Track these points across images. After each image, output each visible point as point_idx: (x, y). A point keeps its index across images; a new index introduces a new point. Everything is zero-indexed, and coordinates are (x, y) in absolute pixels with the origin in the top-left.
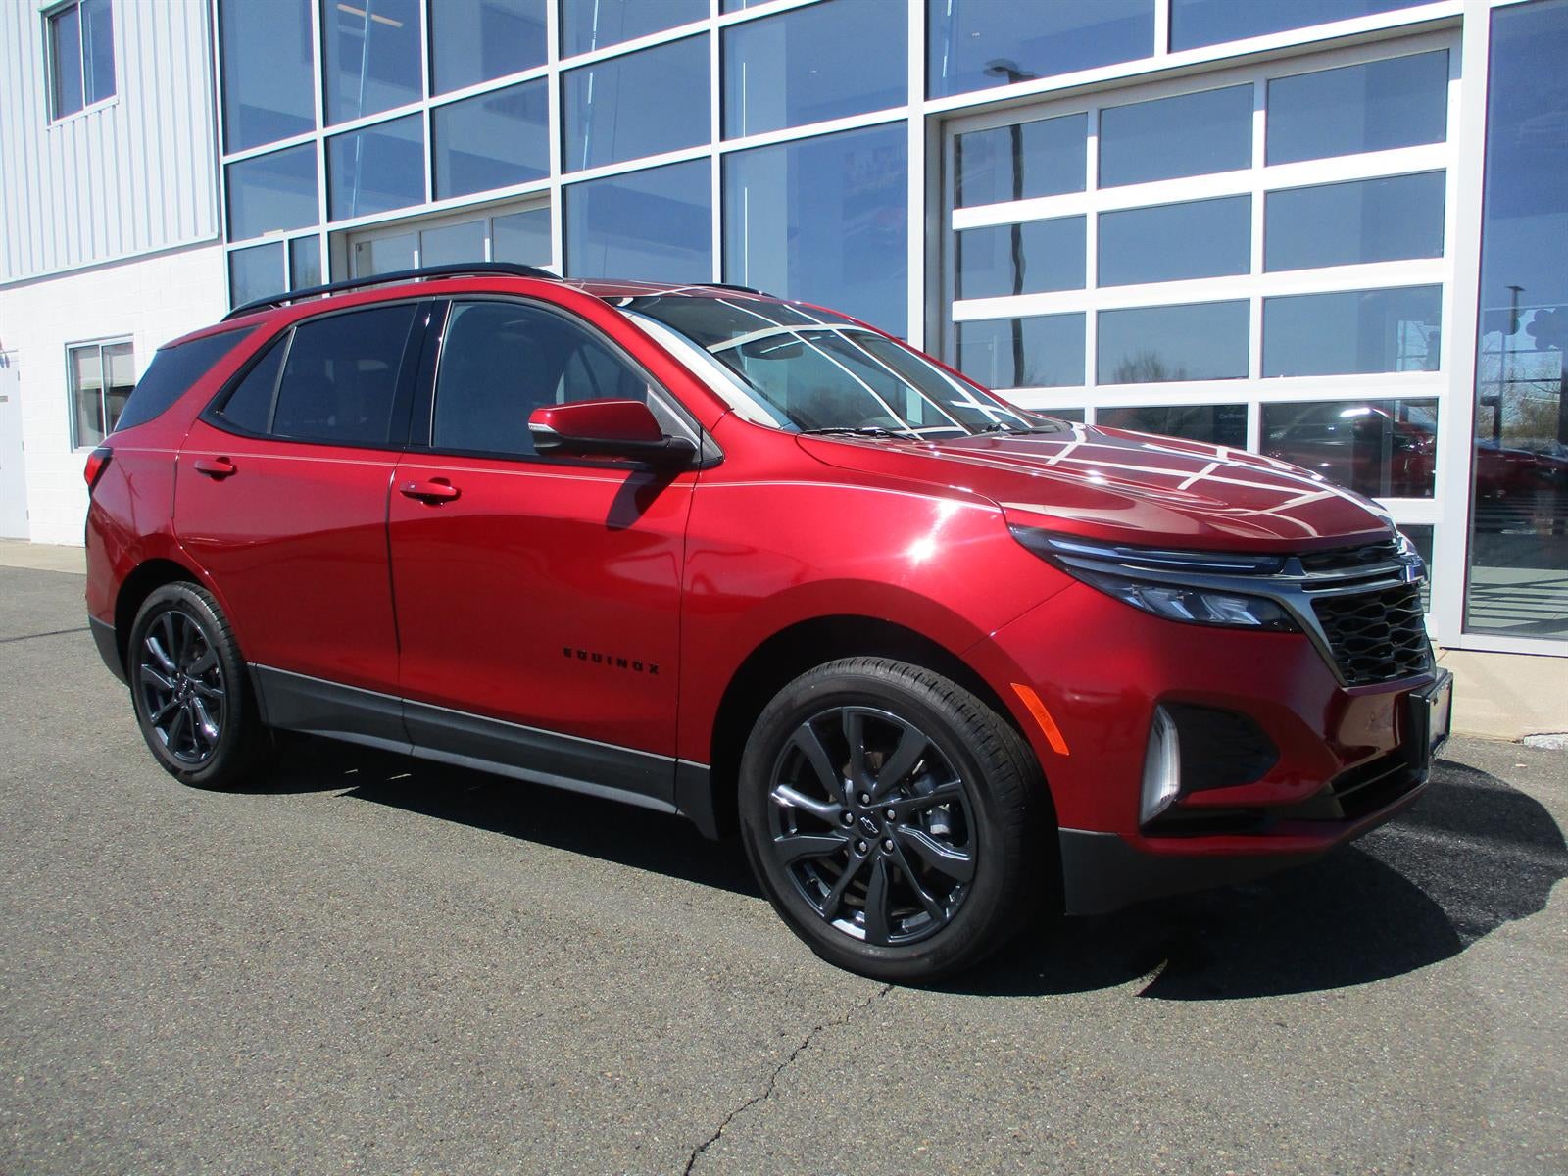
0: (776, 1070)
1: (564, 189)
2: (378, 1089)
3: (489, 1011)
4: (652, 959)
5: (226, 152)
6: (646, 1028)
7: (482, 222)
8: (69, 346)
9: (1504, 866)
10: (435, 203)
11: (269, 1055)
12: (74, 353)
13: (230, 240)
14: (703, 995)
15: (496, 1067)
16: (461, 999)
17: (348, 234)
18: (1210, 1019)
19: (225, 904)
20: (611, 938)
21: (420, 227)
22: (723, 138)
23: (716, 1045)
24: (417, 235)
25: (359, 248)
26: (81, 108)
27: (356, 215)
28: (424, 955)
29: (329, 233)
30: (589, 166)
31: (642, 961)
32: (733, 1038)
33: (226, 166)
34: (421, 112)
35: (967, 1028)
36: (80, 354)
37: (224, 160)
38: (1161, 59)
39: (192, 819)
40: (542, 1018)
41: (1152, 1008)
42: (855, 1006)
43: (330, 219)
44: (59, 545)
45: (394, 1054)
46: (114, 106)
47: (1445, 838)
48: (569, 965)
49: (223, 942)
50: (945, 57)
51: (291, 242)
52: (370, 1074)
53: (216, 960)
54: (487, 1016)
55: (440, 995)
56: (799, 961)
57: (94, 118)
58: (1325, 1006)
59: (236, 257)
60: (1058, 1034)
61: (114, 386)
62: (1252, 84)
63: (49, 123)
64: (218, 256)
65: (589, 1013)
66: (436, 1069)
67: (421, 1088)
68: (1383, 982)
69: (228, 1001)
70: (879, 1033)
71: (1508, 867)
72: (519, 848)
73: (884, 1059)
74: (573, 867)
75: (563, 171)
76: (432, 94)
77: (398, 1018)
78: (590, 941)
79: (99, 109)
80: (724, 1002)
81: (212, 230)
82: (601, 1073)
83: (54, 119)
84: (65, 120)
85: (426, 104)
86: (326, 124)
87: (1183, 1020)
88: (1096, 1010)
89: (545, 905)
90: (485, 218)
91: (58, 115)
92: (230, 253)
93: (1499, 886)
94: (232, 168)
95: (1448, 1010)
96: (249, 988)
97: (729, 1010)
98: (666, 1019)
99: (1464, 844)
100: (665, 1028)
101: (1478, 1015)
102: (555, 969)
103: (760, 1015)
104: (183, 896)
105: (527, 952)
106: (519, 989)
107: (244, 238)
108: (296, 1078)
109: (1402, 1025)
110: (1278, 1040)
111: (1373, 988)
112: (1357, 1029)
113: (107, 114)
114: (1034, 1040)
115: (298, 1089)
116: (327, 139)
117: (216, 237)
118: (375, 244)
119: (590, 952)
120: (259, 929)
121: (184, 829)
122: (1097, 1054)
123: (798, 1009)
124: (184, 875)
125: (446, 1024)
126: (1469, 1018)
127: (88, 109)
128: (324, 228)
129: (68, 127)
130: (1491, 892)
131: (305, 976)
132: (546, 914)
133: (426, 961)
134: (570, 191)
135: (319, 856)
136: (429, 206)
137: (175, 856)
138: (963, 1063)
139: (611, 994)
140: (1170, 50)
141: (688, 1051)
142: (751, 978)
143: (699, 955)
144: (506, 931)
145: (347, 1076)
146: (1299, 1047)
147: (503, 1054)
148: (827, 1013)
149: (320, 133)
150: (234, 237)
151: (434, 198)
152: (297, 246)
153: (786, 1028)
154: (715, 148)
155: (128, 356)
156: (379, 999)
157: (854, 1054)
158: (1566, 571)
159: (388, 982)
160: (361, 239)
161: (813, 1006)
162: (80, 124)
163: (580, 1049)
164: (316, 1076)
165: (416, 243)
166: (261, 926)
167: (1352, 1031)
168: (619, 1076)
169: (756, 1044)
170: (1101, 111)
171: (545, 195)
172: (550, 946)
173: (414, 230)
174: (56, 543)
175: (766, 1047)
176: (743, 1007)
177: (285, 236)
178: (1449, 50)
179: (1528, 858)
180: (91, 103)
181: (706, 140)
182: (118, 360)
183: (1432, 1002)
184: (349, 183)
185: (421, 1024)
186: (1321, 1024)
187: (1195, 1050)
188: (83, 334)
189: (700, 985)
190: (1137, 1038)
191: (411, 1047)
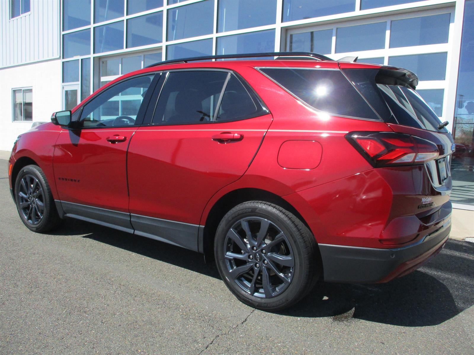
0: (200, 352)
1: (167, 46)
2: (55, 352)
3: (102, 323)
4: (164, 305)
5: (63, 30)
6: (156, 333)
7: (140, 56)
8: (13, 89)
9: (460, 285)
10: (127, 49)
11: (20, 336)
12: (15, 92)
13: (63, 58)
14: (179, 320)
15: (100, 346)
16: (93, 317)
17: (100, 58)
18: (357, 339)
19: (21, 276)
20: (151, 296)
21: (122, 57)
22: (217, 32)
23: (180, 341)
24: (120, 60)
25: (103, 63)
26: (19, 15)
27: (103, 52)
28: (85, 300)
29: (94, 58)
30: (175, 39)
31: (160, 306)
32: (187, 338)
33: (63, 35)
34: (123, 20)
35: (271, 339)
36: (16, 91)
37: (63, 33)
38: (357, 12)
39: (20, 245)
40: (120, 327)
41: (337, 334)
42: (232, 328)
43: (94, 53)
44: (7, 151)
45: (64, 338)
46: (30, 15)
47: (440, 273)
48: (134, 306)
49: (17, 291)
50: (289, 10)
51: (82, 60)
52: (54, 346)
53: (12, 297)
54: (101, 325)
55: (87, 315)
56: (215, 309)
57: (23, 18)
58: (398, 336)
59: (65, 64)
60: (303, 343)
61: (26, 102)
62: (386, 22)
63: (10, 19)
64: (59, 63)
65: (138, 325)
66: (78, 345)
67: (70, 353)
68: (419, 328)
69: (12, 314)
70: (239, 339)
71: (462, 285)
72: (127, 261)
73: (239, 350)
74: (143, 269)
75: (167, 40)
76: (127, 14)
77: (70, 324)
78: (144, 297)
79: (25, 15)
80: (186, 324)
81: (58, 55)
82: (137, 350)
83: (11, 18)
84: (15, 19)
85: (125, 18)
86: (94, 23)
87: (348, 340)
88: (317, 334)
89: (131, 283)
90: (142, 55)
91: (13, 17)
92: (63, 63)
93: (459, 292)
94: (65, 36)
95: (442, 340)
96: (20, 309)
97: (187, 327)
98: (164, 329)
99: (447, 276)
100: (163, 333)
101: (453, 342)
102: (129, 307)
103: (198, 330)
104: (8, 273)
105: (121, 300)
106: (115, 315)
107: (68, 57)
108: (27, 346)
109: (426, 345)
110: (381, 349)
111: (415, 330)
112: (409, 346)
113: (28, 17)
114: (294, 345)
115: (27, 351)
116: (94, 28)
117: (59, 57)
118: (108, 62)
119: (143, 302)
120: (30, 287)
121: (16, 248)
122: (316, 352)
123: (212, 328)
124: (11, 265)
125: (86, 327)
126: (449, 344)
127: (22, 16)
128: (92, 56)
129: (15, 21)
130: (456, 294)
131: (41, 305)
132: (130, 286)
133: (85, 302)
134: (169, 47)
135: (58, 260)
136: (125, 50)
137: (10, 258)
138: (268, 353)
139: (147, 318)
140: (360, 9)
141: (170, 343)
142: (197, 314)
143: (180, 304)
144: (115, 292)
145: (46, 346)
146: (389, 353)
147: (103, 340)
148: (221, 330)
149: (92, 26)
150: (64, 57)
151: (126, 48)
152: (84, 61)
153: (206, 335)
154: (214, 35)
155: (31, 93)
156: (65, 316)
157: (229, 347)
158: (473, 183)
159: (70, 309)
160: (103, 60)
161: (217, 327)
162: (19, 20)
163: (131, 340)
164: (34, 346)
165: (120, 62)
166: (31, 285)
167: (408, 347)
168: (143, 352)
169: (194, 341)
170: (337, 28)
171: (160, 48)
172: (129, 298)
173: (120, 58)
174: (7, 150)
175: (198, 343)
176: (192, 326)
177: (80, 58)
178: (450, 13)
179: (468, 282)
180: (23, 13)
181: (212, 32)
182: (28, 95)
183: (436, 337)
184: (101, 42)
185: (77, 327)
186: (397, 343)
187: (351, 352)
188: (17, 86)
189: (179, 316)
190: (331, 346)
191: (71, 336)
